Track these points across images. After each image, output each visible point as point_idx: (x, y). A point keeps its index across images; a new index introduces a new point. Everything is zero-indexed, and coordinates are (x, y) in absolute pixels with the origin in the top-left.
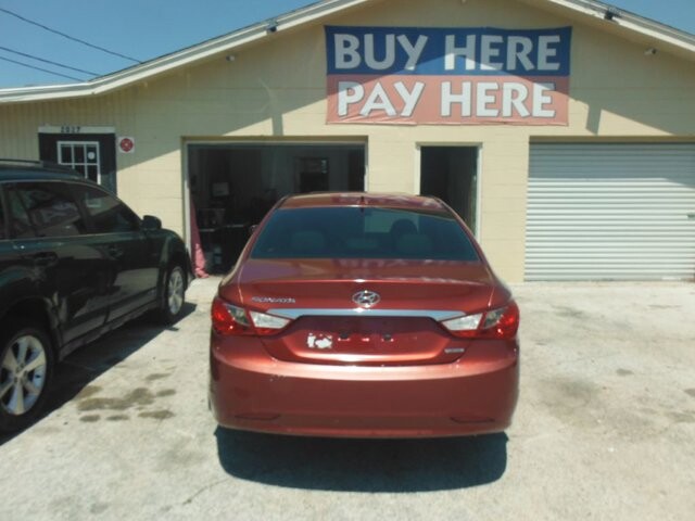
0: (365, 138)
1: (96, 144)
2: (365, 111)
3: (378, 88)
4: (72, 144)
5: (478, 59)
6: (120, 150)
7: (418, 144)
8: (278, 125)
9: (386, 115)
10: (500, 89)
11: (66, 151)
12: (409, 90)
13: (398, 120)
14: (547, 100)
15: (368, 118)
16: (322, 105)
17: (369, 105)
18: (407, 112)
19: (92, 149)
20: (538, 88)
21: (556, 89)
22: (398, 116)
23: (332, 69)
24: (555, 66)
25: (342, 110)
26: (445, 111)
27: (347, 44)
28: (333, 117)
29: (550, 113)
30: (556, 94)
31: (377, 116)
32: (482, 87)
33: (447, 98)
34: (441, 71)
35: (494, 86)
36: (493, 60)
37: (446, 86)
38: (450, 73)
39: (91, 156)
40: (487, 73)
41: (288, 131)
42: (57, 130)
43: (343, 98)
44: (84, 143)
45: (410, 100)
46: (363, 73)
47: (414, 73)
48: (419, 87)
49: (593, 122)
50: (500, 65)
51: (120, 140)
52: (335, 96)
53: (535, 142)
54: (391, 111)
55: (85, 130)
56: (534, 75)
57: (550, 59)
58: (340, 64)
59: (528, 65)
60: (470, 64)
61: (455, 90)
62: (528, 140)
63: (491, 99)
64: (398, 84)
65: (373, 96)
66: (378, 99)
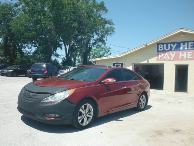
0: (164, 63)
1: (120, 64)
2: (164, 58)
3: (166, 54)
4: (117, 64)
5: (188, 47)
6: (123, 65)
7: (174, 64)
8: (148, 61)
11: (116, 65)
12: (173, 54)
13: (170, 60)
16: (156, 58)
18: (172, 58)
19: (120, 65)
22: (170, 59)
23: (158, 51)
25: (160, 58)
26: (180, 58)
27: (161, 46)
28: (158, 59)
31: (166, 59)
32: (189, 53)
33: (181, 55)
34: (180, 50)
35: (192, 52)
36: (191, 47)
37: (181, 53)
38: (182, 50)
39: (120, 66)
40: (190, 50)
42: (115, 62)
43: (160, 56)
44: (119, 64)
45: (173, 56)
46: (164, 51)
47: (174, 51)
48: (175, 53)
50: (193, 48)
51: (124, 64)
52: (158, 56)
54: (169, 58)
55: (119, 62)
58: (159, 50)
60: (186, 48)
61: (183, 53)
63: (191, 55)
64: (171, 53)
65: (165, 55)
66: (166, 56)
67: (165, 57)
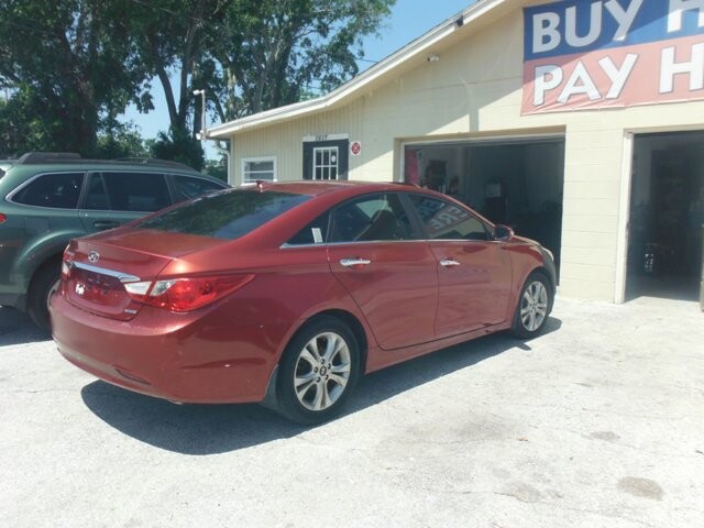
0: (563, 128)
1: (336, 148)
2: (563, 97)
3: (579, 68)
4: (322, 149)
6: (351, 153)
7: (627, 131)
8: (474, 121)
9: (588, 99)
11: (319, 154)
12: (616, 66)
13: (603, 104)
15: (566, 105)
16: (517, 96)
18: (613, 93)
19: (334, 153)
22: (603, 97)
23: (529, 55)
25: (538, 99)
26: (666, 86)
27: (546, 24)
28: (528, 107)
31: (578, 102)
33: (668, 69)
34: (661, 35)
37: (668, 54)
38: (675, 35)
39: (333, 159)
41: (484, 127)
42: (312, 139)
43: (540, 85)
44: (330, 149)
45: (618, 78)
46: (564, 52)
47: (625, 43)
48: (630, 59)
51: (351, 144)
52: (531, 84)
54: (594, 94)
55: (332, 137)
58: (538, 47)
61: (681, 57)
64: (604, 60)
65: (573, 79)
66: (578, 82)
67: (569, 89)
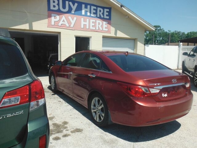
0: (60, 33)
2: (60, 24)
3: (64, 17)
5: (90, 13)
7: (75, 36)
8: (31, 26)
9: (66, 26)
10: (96, 22)
12: (72, 19)
13: (69, 28)
14: (106, 26)
15: (61, 26)
16: (46, 21)
17: (61, 23)
18: (72, 26)
20: (104, 23)
21: (108, 24)
22: (69, 26)
23: (49, 9)
24: (108, 17)
25: (53, 23)
26: (82, 27)
27: (54, 2)
28: (49, 25)
29: (107, 30)
30: (108, 25)
31: (63, 27)
32: (92, 21)
33: (83, 23)
34: (81, 15)
35: (94, 21)
36: (94, 13)
37: (82, 19)
38: (83, 15)
40: (92, 17)
41: (34, 28)
43: (53, 19)
45: (73, 22)
46: (59, 12)
47: (74, 14)
48: (75, 18)
49: (116, 33)
50: (96, 15)
52: (51, 18)
53: (104, 37)
54: (67, 25)
56: (103, 19)
57: (107, 15)
58: (52, 8)
59: (102, 16)
60: (88, 14)
61: (85, 21)
62: (102, 36)
63: (94, 24)
64: (69, 16)
66: (63, 21)
